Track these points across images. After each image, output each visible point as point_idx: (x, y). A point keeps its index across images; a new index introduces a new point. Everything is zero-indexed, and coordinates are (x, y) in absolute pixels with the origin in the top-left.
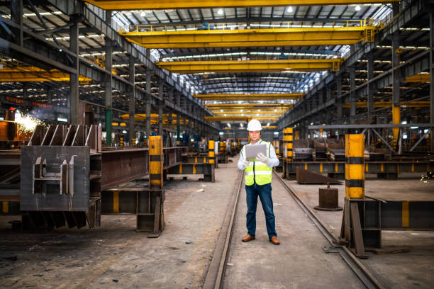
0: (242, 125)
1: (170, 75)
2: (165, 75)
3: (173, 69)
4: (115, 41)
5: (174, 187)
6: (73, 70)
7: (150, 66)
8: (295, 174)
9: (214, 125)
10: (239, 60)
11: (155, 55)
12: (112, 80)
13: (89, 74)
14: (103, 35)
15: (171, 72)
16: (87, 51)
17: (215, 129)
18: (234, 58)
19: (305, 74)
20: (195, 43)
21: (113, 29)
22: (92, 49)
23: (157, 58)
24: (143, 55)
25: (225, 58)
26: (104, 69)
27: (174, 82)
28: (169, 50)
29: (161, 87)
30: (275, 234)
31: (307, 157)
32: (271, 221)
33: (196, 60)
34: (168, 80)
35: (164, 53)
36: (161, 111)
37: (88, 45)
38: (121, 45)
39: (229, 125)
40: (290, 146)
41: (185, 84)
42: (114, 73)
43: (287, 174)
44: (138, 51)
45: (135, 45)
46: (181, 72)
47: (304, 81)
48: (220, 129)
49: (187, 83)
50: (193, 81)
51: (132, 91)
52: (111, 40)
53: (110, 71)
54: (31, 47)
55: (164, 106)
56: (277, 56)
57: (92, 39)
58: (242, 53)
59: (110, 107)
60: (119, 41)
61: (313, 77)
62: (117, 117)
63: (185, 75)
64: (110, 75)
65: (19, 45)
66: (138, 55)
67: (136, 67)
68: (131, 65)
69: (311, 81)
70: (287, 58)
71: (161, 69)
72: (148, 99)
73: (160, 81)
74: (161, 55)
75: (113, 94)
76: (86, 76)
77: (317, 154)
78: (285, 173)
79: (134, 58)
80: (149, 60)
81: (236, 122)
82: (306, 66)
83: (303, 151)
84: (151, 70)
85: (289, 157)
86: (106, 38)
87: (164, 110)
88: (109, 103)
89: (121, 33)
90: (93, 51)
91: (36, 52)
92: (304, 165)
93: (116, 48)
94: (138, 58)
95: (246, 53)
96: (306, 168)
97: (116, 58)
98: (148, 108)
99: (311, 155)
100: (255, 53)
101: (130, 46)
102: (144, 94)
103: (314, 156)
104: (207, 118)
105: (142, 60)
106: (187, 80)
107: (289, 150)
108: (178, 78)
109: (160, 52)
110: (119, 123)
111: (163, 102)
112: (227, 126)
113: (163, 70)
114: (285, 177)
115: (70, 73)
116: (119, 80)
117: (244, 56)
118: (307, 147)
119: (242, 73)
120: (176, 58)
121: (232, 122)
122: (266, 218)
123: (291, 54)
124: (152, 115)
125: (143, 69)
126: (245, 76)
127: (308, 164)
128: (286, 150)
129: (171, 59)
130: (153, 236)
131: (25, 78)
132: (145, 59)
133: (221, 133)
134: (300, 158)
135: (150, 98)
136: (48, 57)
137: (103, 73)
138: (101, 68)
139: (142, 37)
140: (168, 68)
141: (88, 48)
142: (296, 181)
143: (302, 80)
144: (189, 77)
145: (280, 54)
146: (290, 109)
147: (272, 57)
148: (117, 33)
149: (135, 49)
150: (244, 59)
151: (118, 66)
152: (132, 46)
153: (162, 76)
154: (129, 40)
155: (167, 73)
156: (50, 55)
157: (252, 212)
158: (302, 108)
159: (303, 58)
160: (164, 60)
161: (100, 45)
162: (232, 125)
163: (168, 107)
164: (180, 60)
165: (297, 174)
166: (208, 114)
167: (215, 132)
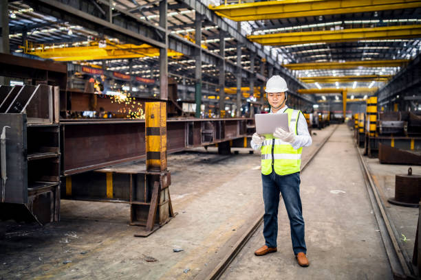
0: (337, 98)
1: (262, 49)
2: (257, 48)
3: (264, 41)
4: (204, 15)
5: (233, 162)
6: (161, 45)
7: (240, 39)
8: (377, 151)
9: (308, 98)
10: (332, 29)
11: (246, 28)
12: (201, 54)
13: (179, 48)
14: (194, 11)
15: (263, 45)
16: (181, 27)
17: (309, 102)
18: (327, 28)
19: (407, 43)
20: (283, 13)
21: (202, 4)
22: (184, 25)
23: (249, 32)
24: (234, 29)
25: (318, 29)
26: (194, 43)
27: (266, 56)
28: (260, 21)
29: (253, 60)
30: (304, 250)
31: (397, 131)
32: (298, 229)
33: (287, 31)
34: (260, 53)
35: (255, 26)
36: (252, 84)
37: (182, 22)
38: (210, 19)
39: (324, 98)
40: (373, 118)
41: (277, 58)
42: (203, 47)
43: (369, 151)
44: (228, 25)
45: (226, 20)
46: (273, 45)
47: (406, 50)
48: (314, 102)
49: (280, 56)
50: (286, 54)
51: (222, 64)
52: (200, 15)
53: (200, 45)
54: (122, 24)
55: (255, 79)
56: (374, 24)
57: (184, 15)
58: (336, 23)
59: (199, 80)
60: (208, 15)
61: (417, 45)
62: (214, 91)
63: (277, 48)
64: (199, 49)
65: (109, 21)
66: (228, 29)
67: (227, 42)
68: (222, 40)
69: (415, 50)
70: (385, 25)
71: (252, 43)
72: (238, 73)
73: (252, 55)
74: (253, 28)
75: (203, 69)
76: (176, 51)
77: (409, 128)
78: (367, 150)
79: (224, 32)
80: (240, 34)
81: (331, 95)
82: (408, 33)
83: (392, 124)
84: (242, 44)
85: (371, 132)
86: (197, 13)
87: (255, 83)
88: (198, 76)
89: (210, 7)
90: (186, 27)
91: (126, 28)
92: (390, 140)
93: (207, 22)
94: (228, 32)
95: (340, 22)
96: (393, 144)
97: (208, 33)
98: (239, 81)
99: (402, 129)
100: (351, 22)
101: (219, 20)
102: (235, 68)
103: (406, 130)
104: (300, 90)
105: (232, 34)
106: (279, 53)
107: (371, 123)
108: (270, 52)
109: (251, 26)
110: (216, 96)
111: (254, 75)
112: (321, 99)
113: (255, 44)
114: (366, 154)
115: (160, 48)
116: (209, 55)
117: (337, 25)
118: (398, 120)
119: (336, 44)
120: (267, 31)
121: (327, 95)
122: (291, 224)
123: (391, 21)
124: (243, 89)
125: (234, 43)
126: (340, 47)
127: (395, 140)
128: (369, 123)
129: (263, 32)
130: (141, 234)
131: (125, 55)
132: (235, 33)
133: (316, 106)
134: (389, 132)
135: (240, 71)
136: (139, 33)
137: (193, 48)
138: (190, 43)
139: (230, 10)
140: (259, 41)
141: (182, 24)
142: (377, 160)
143: (404, 49)
144: (282, 50)
145: (378, 21)
146: (389, 80)
147: (369, 25)
148: (206, 8)
149: (226, 23)
150: (337, 28)
151: (211, 41)
152: (222, 20)
153: (253, 49)
154: (218, 14)
155: (259, 46)
156: (140, 31)
157: (271, 213)
158: (402, 79)
159: (405, 24)
160: (256, 33)
161: (192, 21)
162: (327, 98)
163: (259, 80)
164: (272, 33)
165: (380, 152)
166: (302, 87)
167: (309, 104)
